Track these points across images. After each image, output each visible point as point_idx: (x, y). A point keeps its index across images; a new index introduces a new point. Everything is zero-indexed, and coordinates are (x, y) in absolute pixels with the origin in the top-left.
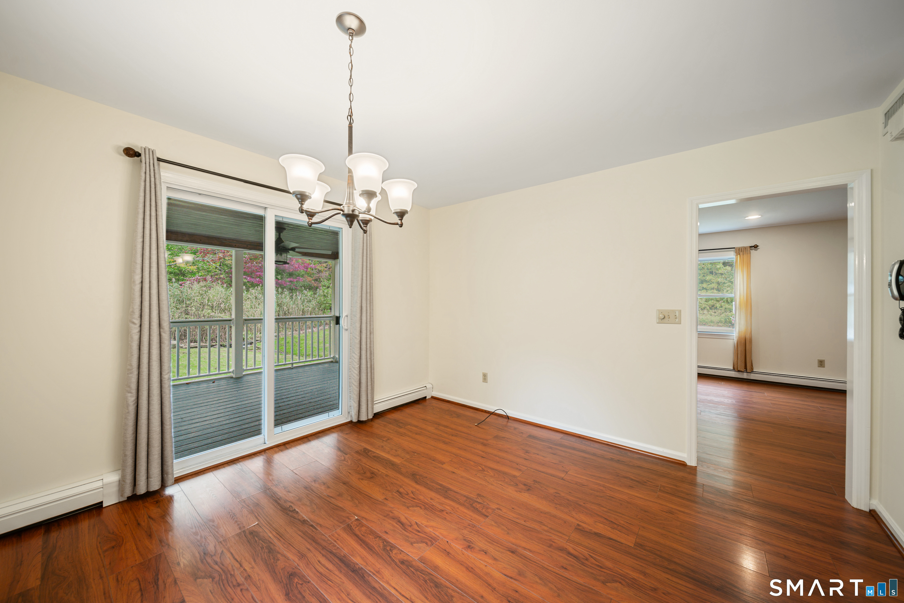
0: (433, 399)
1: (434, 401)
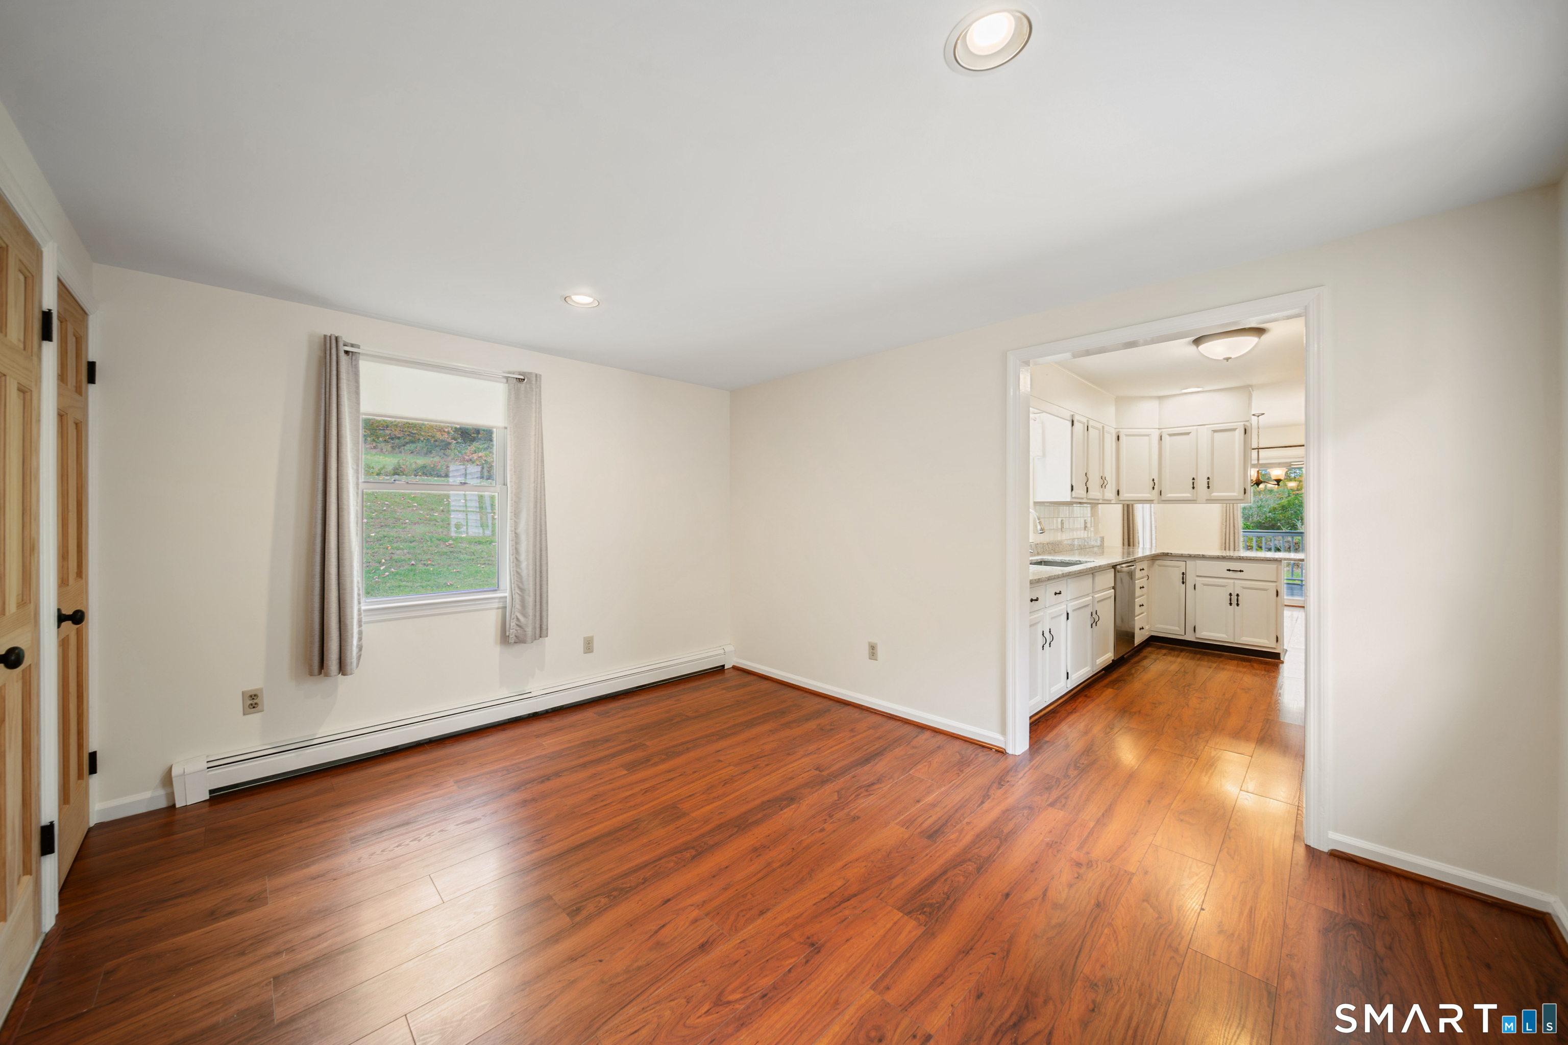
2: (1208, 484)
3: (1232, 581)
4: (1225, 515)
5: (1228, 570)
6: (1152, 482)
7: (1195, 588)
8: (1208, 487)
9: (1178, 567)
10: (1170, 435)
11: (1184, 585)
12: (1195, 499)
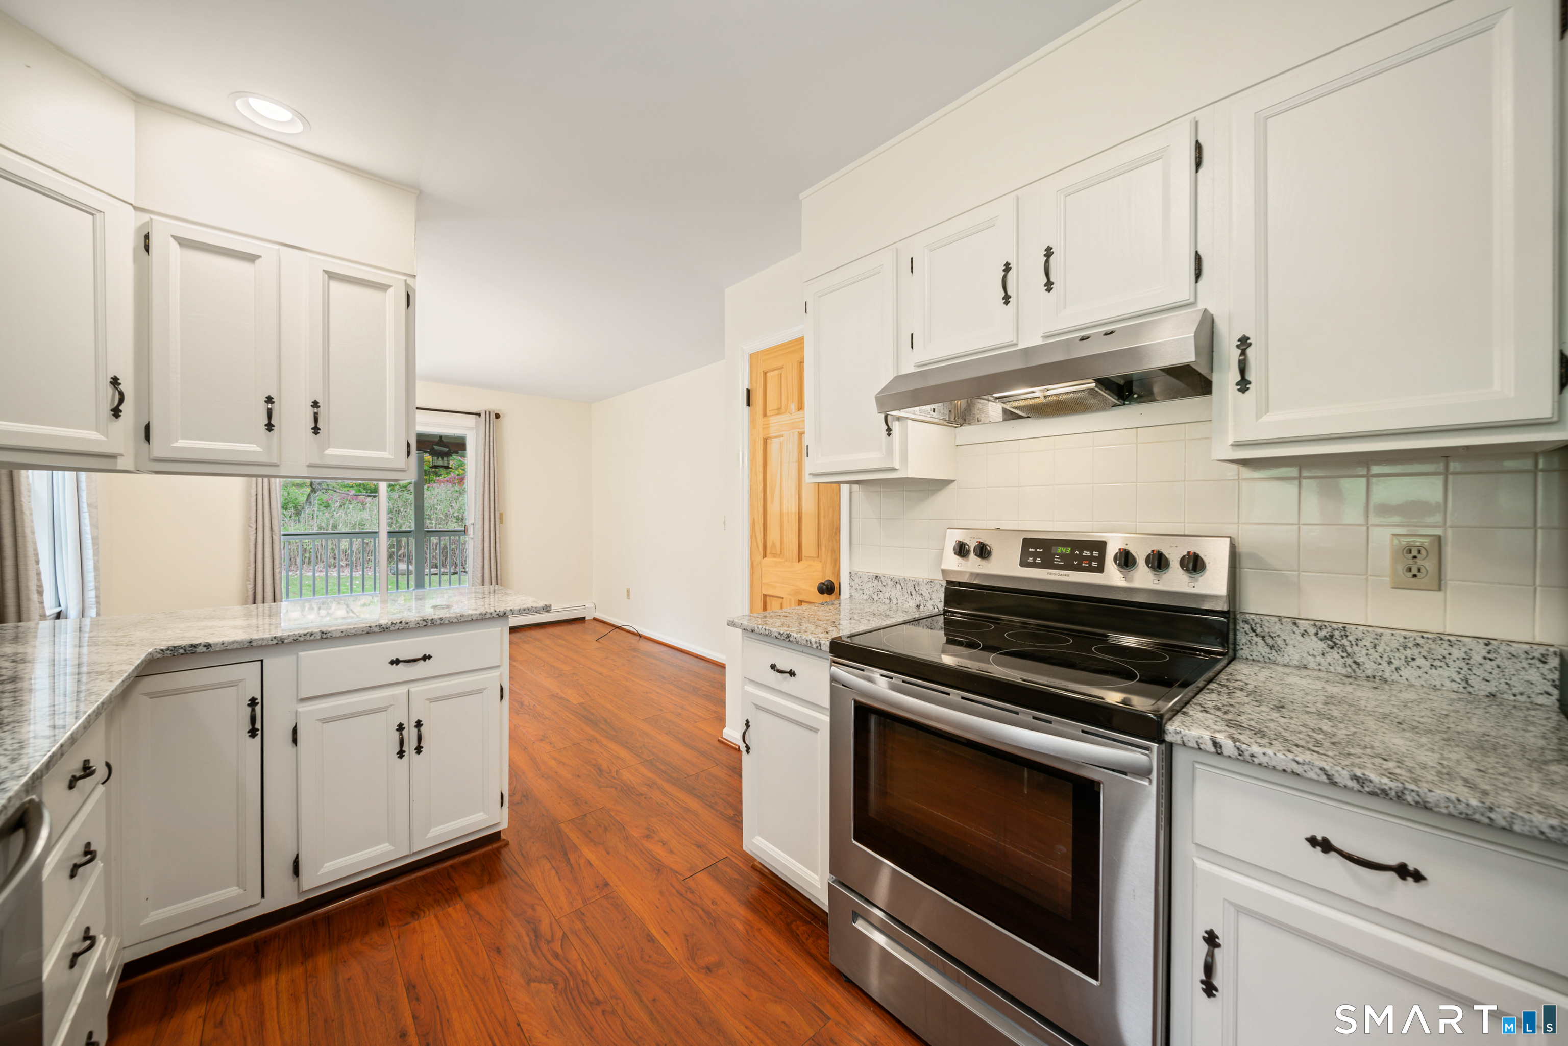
0: (595, 622)
1: (595, 623)
2: (316, 420)
3: (403, 689)
4: (254, 509)
5: (392, 662)
6: (110, 389)
7: (295, 741)
8: (316, 430)
9: (234, 684)
10: (184, 243)
11: (258, 737)
12: (274, 460)
